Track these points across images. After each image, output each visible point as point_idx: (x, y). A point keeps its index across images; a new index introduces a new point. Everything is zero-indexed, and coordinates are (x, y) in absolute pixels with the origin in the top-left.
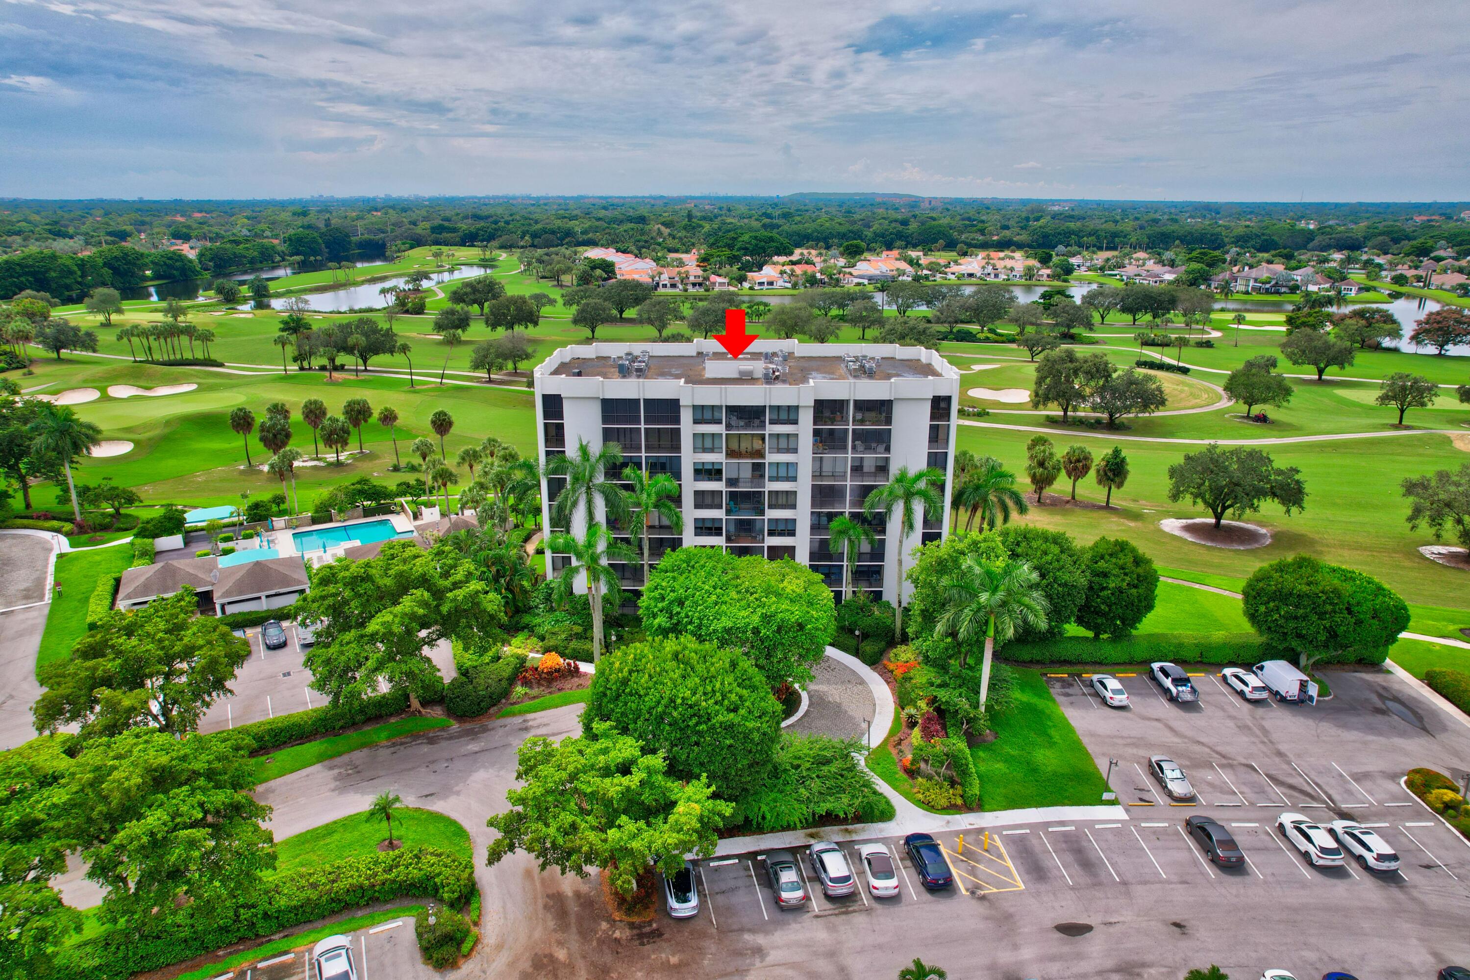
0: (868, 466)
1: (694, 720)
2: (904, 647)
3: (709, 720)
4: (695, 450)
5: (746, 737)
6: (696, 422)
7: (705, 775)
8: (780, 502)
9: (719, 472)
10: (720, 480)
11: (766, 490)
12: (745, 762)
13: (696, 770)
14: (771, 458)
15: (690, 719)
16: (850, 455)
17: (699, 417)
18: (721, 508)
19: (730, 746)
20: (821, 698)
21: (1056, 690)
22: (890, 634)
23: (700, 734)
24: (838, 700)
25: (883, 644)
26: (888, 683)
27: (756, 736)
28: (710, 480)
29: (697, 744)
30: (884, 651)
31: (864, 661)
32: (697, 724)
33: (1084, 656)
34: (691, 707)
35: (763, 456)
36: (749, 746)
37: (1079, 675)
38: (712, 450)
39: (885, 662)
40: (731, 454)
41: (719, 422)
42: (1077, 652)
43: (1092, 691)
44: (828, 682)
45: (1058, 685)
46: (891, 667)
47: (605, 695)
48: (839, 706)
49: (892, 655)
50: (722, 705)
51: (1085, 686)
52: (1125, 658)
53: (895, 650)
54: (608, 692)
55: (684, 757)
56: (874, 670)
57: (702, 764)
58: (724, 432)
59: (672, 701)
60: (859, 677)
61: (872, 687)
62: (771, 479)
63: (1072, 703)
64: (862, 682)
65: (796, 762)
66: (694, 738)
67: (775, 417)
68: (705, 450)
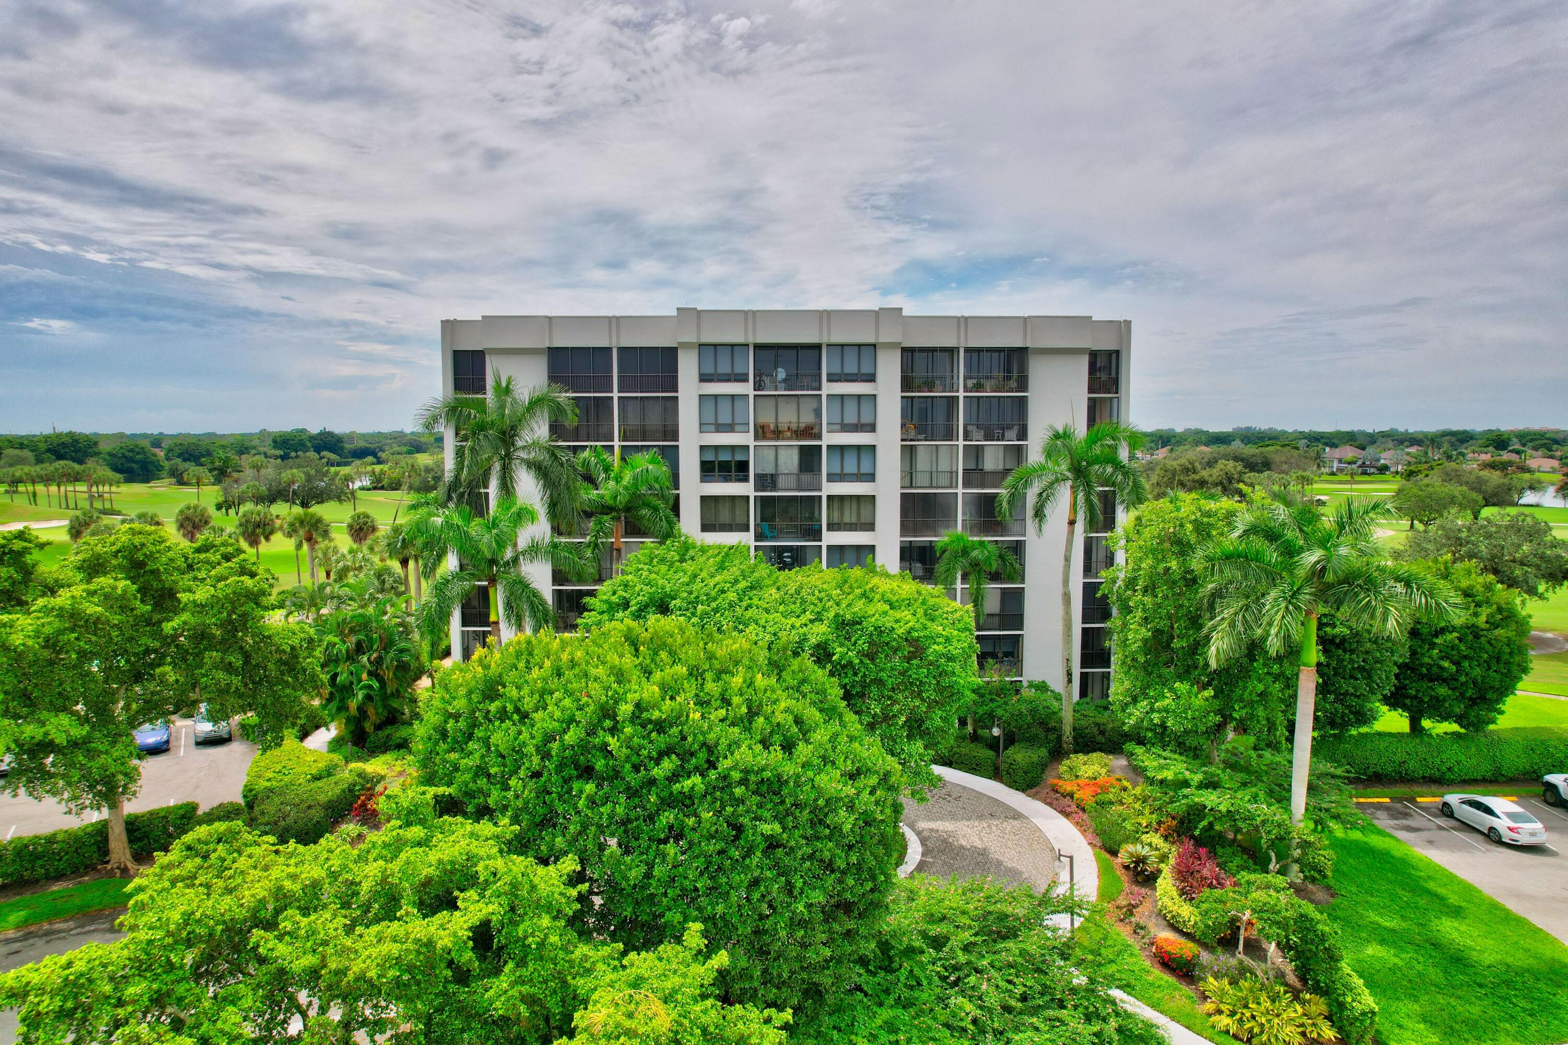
0: (992, 461)
1: (668, 765)
2: (1082, 757)
3: (712, 765)
4: (703, 427)
5: (818, 819)
6: (705, 378)
7: (696, 926)
8: (847, 519)
9: (743, 467)
10: (746, 479)
11: (824, 494)
12: (818, 897)
13: (674, 917)
14: (829, 438)
15: (658, 761)
16: (961, 443)
17: (710, 370)
18: (748, 530)
19: (772, 844)
20: (945, 841)
21: (1383, 821)
22: (1052, 737)
23: (686, 802)
24: (979, 844)
25: (1043, 752)
26: (1067, 815)
27: (846, 821)
28: (727, 479)
29: (676, 834)
30: (1046, 765)
31: (1013, 784)
32: (674, 777)
33: (1412, 765)
34: (660, 727)
35: (819, 437)
36: (827, 849)
37: (1412, 800)
38: (730, 428)
39: (1052, 781)
40: (761, 432)
41: (743, 378)
42: (1398, 758)
43: (1453, 823)
44: (953, 817)
45: (1381, 814)
46: (1068, 786)
47: (444, 734)
48: (984, 853)
49: (1063, 768)
50: (748, 729)
51: (1436, 816)
52: (1486, 768)
53: (1067, 762)
54: (450, 725)
55: (635, 874)
56: (1034, 796)
57: (689, 896)
58: (752, 393)
59: (607, 712)
60: (1008, 808)
61: (1037, 821)
62: (832, 478)
63: (1430, 842)
64: (1017, 815)
65: (935, 930)
66: (667, 817)
67: (837, 370)
68: (720, 428)
